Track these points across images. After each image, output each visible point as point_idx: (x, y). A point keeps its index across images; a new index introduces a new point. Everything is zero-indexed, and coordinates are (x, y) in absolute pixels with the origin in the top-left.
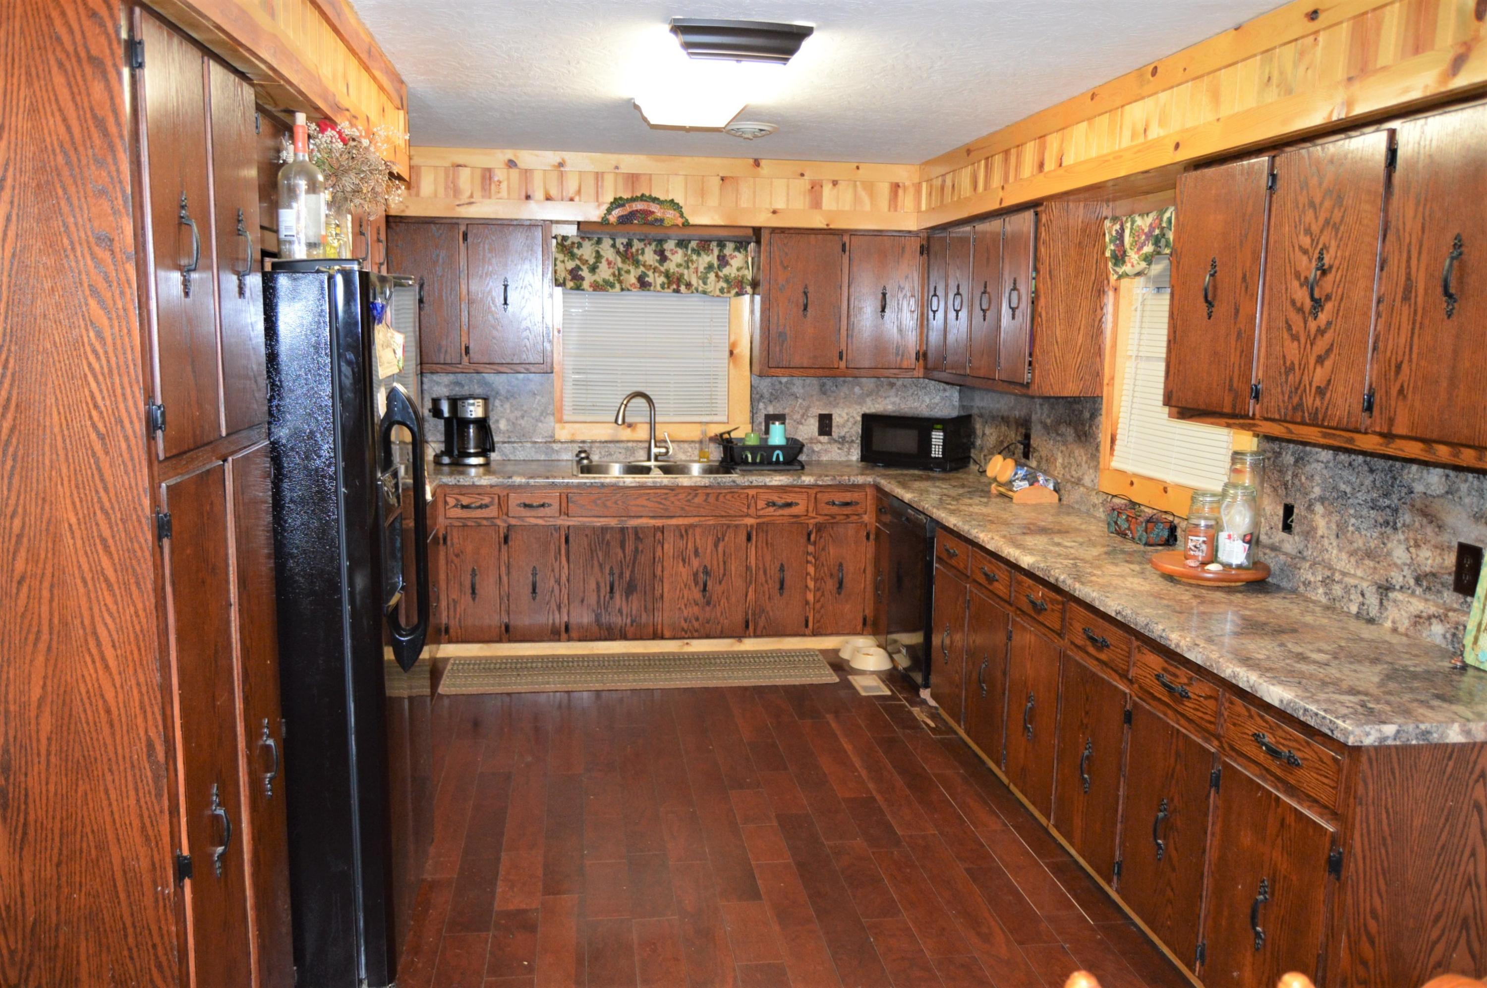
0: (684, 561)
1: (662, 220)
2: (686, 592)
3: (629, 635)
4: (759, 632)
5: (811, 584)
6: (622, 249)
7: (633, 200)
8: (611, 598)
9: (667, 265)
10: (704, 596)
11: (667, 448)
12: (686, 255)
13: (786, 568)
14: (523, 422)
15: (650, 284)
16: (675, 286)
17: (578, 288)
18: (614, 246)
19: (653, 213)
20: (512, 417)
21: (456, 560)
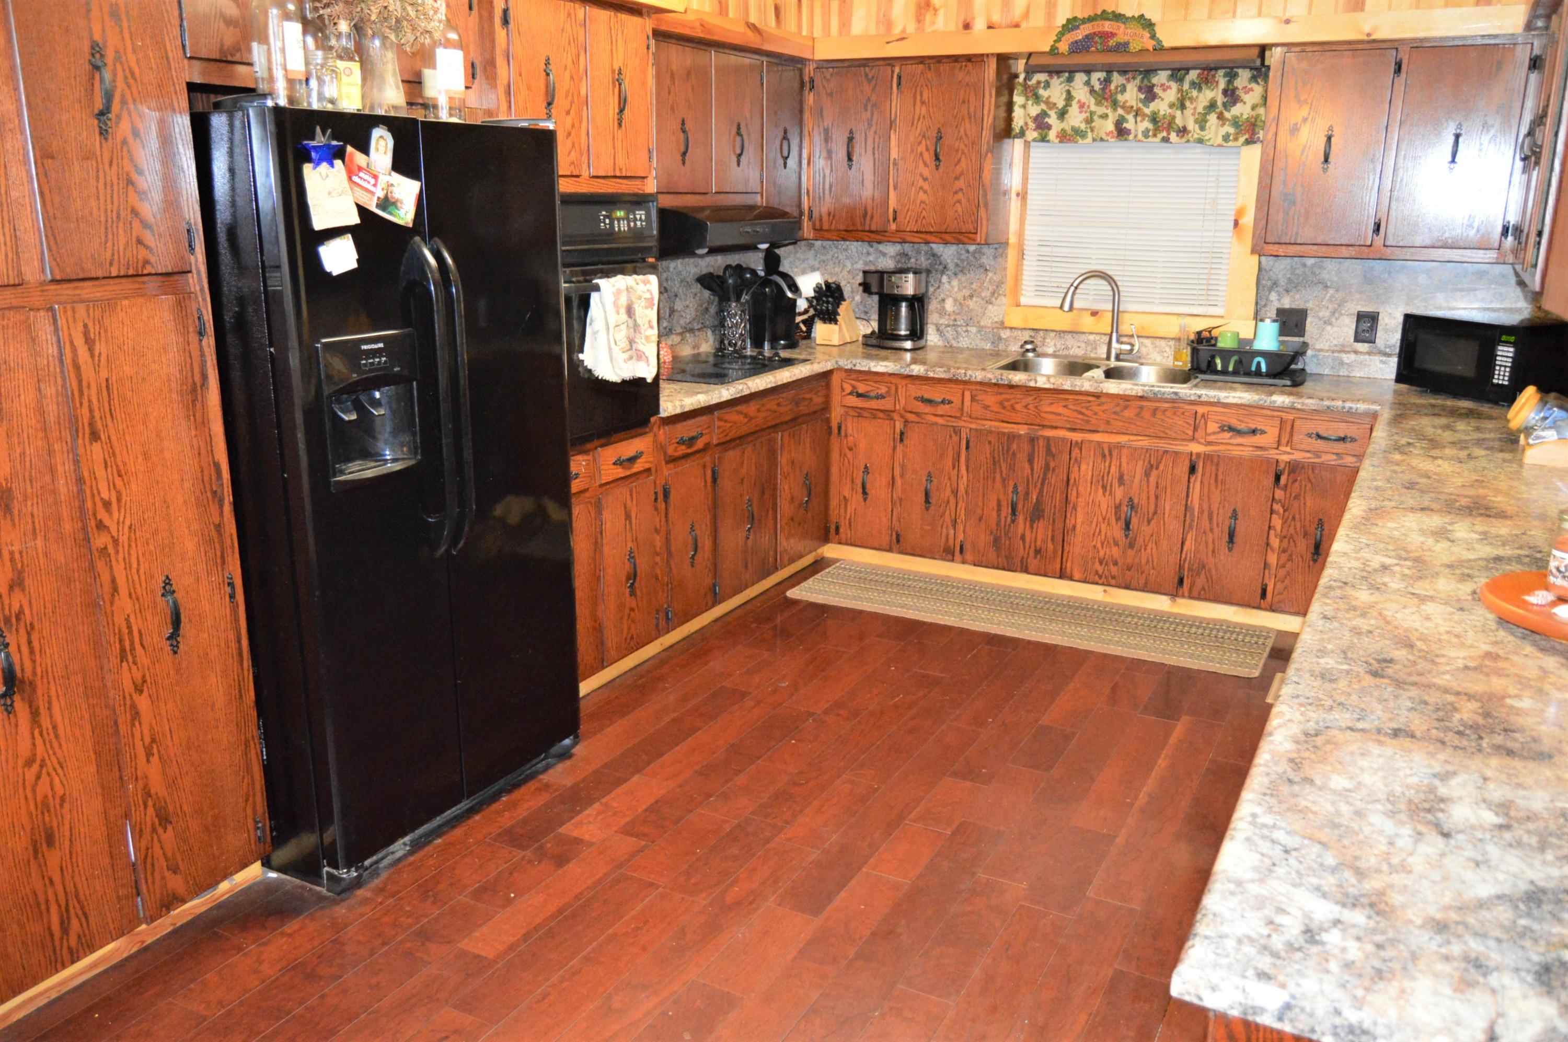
0: (1104, 487)
1: (1126, 44)
2: (1104, 526)
3: (1030, 569)
4: (1195, 594)
5: (1275, 542)
6: (1097, 87)
7: (1090, 19)
8: (1013, 521)
9: (1153, 106)
10: (1127, 536)
11: (1132, 345)
12: (1180, 90)
13: (1240, 515)
14: (971, 303)
15: (1128, 132)
16: (1165, 134)
17: (1043, 139)
18: (1088, 83)
19: (1113, 35)
20: (960, 297)
21: (849, 454)
